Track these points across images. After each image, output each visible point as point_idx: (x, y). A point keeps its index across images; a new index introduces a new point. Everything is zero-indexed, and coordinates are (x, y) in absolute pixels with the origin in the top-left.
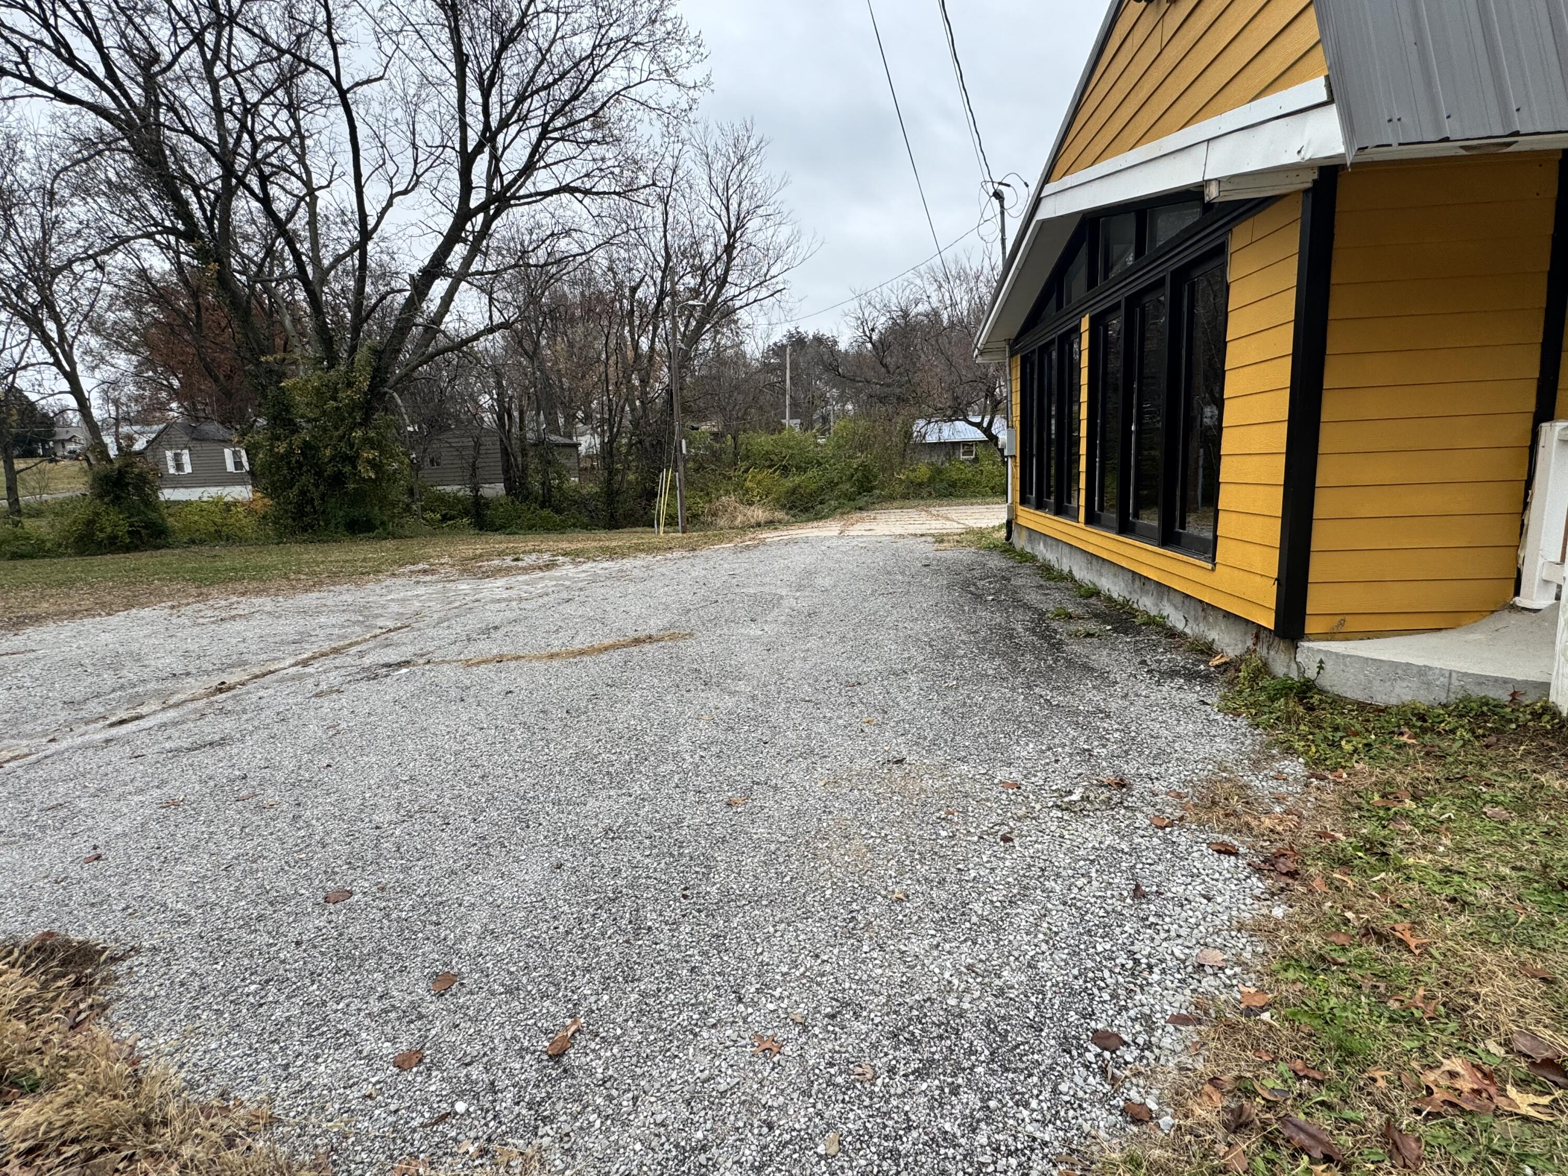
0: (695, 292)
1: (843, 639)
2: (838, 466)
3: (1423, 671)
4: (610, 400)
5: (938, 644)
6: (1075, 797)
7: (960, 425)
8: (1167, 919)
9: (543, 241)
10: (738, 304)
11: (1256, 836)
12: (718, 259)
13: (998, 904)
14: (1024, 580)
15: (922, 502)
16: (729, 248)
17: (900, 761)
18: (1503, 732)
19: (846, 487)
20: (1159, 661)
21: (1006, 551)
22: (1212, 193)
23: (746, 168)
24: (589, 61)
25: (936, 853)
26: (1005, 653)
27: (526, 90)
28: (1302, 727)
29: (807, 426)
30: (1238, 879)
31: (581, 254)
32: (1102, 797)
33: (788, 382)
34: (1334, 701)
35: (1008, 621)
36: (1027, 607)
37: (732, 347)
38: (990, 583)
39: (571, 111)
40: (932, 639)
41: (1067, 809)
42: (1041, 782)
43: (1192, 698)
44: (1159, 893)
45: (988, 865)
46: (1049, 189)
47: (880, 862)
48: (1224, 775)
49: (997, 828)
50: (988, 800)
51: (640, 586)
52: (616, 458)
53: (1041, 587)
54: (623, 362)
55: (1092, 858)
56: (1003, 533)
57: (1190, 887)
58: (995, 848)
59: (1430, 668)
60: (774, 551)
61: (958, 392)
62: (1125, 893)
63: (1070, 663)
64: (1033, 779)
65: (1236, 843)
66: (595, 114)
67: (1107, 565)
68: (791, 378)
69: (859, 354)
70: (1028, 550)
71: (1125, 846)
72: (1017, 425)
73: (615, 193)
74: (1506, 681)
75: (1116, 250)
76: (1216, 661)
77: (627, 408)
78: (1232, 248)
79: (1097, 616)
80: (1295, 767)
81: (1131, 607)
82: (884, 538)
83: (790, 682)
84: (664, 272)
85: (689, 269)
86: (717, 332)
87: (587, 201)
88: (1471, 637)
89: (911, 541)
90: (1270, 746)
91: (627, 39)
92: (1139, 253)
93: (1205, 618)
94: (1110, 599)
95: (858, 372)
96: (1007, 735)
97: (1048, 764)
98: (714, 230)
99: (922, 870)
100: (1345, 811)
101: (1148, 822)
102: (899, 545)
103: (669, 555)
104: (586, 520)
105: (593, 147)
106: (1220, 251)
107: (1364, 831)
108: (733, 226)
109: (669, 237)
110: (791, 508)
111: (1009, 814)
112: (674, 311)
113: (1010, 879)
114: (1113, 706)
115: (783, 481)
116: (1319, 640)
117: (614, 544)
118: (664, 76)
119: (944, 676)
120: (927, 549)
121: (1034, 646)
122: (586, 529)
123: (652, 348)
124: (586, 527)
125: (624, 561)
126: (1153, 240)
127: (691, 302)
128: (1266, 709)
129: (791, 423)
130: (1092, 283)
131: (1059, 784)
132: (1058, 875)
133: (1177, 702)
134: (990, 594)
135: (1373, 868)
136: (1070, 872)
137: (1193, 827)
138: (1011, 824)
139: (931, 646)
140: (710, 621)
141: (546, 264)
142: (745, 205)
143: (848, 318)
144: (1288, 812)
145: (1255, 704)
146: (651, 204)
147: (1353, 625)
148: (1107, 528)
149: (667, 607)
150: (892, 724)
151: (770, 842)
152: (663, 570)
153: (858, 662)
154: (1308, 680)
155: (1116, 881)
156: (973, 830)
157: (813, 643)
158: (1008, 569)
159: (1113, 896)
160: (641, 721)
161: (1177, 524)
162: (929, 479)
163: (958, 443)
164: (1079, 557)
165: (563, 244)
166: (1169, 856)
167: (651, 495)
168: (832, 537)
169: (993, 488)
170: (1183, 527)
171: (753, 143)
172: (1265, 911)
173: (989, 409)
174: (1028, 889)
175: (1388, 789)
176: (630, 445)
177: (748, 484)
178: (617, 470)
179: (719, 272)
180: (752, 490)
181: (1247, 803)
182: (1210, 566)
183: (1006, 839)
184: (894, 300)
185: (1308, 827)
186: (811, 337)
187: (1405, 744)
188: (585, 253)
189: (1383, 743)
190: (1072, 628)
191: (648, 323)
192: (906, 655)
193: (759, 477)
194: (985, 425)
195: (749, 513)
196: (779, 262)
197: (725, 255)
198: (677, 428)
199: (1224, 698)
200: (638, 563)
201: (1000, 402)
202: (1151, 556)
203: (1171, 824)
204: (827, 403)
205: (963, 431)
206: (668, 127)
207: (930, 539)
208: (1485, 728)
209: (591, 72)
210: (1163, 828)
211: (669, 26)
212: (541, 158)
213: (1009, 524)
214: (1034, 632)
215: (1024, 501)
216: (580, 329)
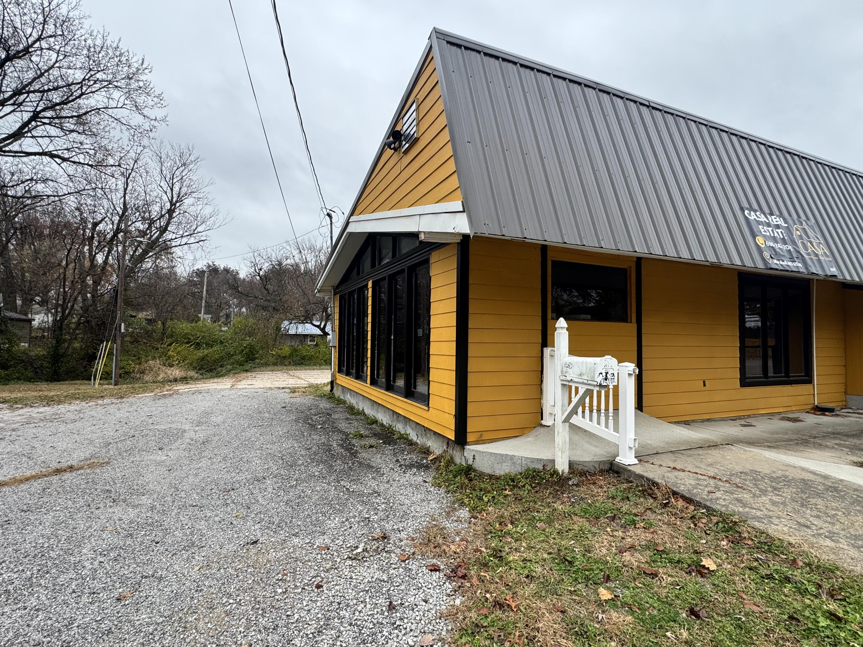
0: (143, 234)
1: (224, 459)
2: (234, 345)
3: (512, 457)
4: (65, 292)
5: (287, 458)
6: (359, 550)
7: (308, 326)
8: (406, 621)
9: (23, 182)
10: (174, 244)
11: (448, 557)
12: (162, 216)
13: (311, 636)
14: (339, 415)
15: (285, 368)
16: (171, 212)
17: (255, 542)
18: (541, 484)
19: (239, 357)
20: (405, 460)
21: (330, 398)
22: (422, 237)
23: (186, 170)
24: (79, 86)
25: (273, 607)
26: (326, 461)
27: (24, 88)
28: (467, 491)
29: (215, 320)
30: (440, 586)
31: (54, 196)
32: (374, 547)
33: (205, 292)
34: (480, 475)
35: (329, 441)
36: (340, 431)
37: (168, 268)
38: (320, 417)
39: (60, 110)
40: (284, 455)
41: (355, 559)
42: (342, 543)
43: (420, 479)
44: (402, 604)
45: (306, 608)
46: (352, 219)
47: (234, 623)
48: (434, 523)
49: (313, 580)
50: (309, 561)
51: (70, 426)
52: (64, 331)
53: (347, 419)
54: (80, 268)
55: (367, 589)
56: (329, 388)
57: (417, 596)
58: (311, 595)
59: (515, 456)
60: (184, 398)
61: (308, 307)
62: (384, 609)
63: (360, 463)
64: (337, 542)
65: (439, 563)
66: (79, 117)
67: (381, 407)
68: (207, 291)
69: (251, 282)
70: (342, 397)
71: (385, 578)
72: (337, 330)
73: (88, 164)
74: (541, 460)
75: (384, 252)
76: (431, 457)
77: (80, 298)
78: (432, 261)
79: (375, 435)
80: (464, 513)
81: (392, 430)
82: (259, 390)
83: (183, 493)
84: (121, 217)
85: (140, 219)
86: (157, 258)
87: (64, 165)
88: (529, 439)
89: (276, 392)
90: (454, 503)
91: (110, 82)
92: (394, 255)
93: (426, 435)
94: (382, 425)
95: (250, 292)
96: (324, 514)
97: (346, 530)
98: (161, 199)
99: (263, 621)
100: (485, 535)
101: (397, 559)
102: (269, 394)
103: (100, 402)
104: (30, 375)
105: (74, 135)
106: (427, 262)
107: (493, 545)
108: (174, 200)
109: (127, 198)
110: (200, 369)
111: (322, 569)
112: (125, 242)
113: (319, 615)
114: (382, 488)
115: (196, 352)
116: (473, 445)
117: (52, 394)
118: (134, 109)
119: (289, 478)
120: (285, 396)
121: (342, 455)
122: (30, 381)
123: (106, 262)
124: (29, 380)
125: (59, 407)
126: (400, 250)
127: (138, 239)
128: (452, 482)
129: (205, 317)
130: (373, 265)
131: (352, 542)
132: (348, 605)
133: (413, 482)
134: (320, 424)
135: (497, 566)
136: (355, 601)
137: (419, 557)
138: (322, 575)
139: (282, 459)
140: (126, 451)
141: (22, 197)
142: (184, 190)
143: (246, 261)
144: (462, 540)
145: (448, 480)
146: (116, 176)
147: (486, 436)
148: (381, 387)
149: (91, 442)
150: (253, 516)
151: (148, 624)
152: (93, 413)
153: (233, 474)
154: (470, 465)
155: (380, 601)
156: (298, 584)
157: (204, 463)
158: (330, 409)
159: (378, 612)
160: (49, 539)
161: (413, 387)
162: (290, 355)
163: (307, 335)
164: (368, 403)
165: (40, 187)
166: (407, 579)
167: (92, 358)
168: (225, 389)
169: (325, 361)
170: (415, 388)
171: (192, 158)
172: (452, 603)
173: (324, 318)
174: (329, 619)
175: (502, 520)
176: (78, 324)
177: (170, 353)
178: (65, 341)
179: (162, 224)
180: (173, 357)
181: (444, 538)
182: (427, 408)
183: (319, 587)
184: (274, 255)
185: (470, 547)
186: (222, 268)
187: (508, 495)
188: (58, 196)
189: (499, 495)
190: (363, 443)
191: (105, 246)
192: (266, 467)
193: (179, 349)
194: (322, 326)
195: (169, 372)
196: (204, 225)
197: (167, 215)
198: (118, 315)
199: (434, 478)
200: (72, 407)
201: (330, 315)
202: (402, 403)
203: (408, 558)
204: (230, 307)
205: (309, 329)
206: (134, 136)
207: (287, 390)
208: (535, 483)
209: (79, 92)
210: (404, 561)
211: (141, 84)
212: (30, 131)
213: (332, 383)
214: (342, 446)
215: (340, 371)
216: (47, 243)
